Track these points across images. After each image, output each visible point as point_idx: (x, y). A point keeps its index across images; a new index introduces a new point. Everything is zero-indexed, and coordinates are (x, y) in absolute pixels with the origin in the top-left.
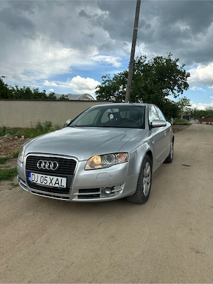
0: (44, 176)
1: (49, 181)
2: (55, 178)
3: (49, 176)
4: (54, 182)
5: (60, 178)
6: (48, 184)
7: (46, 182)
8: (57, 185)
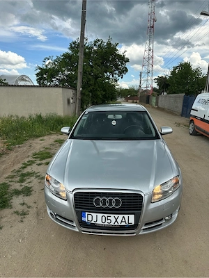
0: (106, 215)
1: (113, 220)
2: (121, 216)
3: (112, 216)
4: (119, 220)
5: (126, 216)
6: (112, 223)
7: (109, 221)
8: (123, 224)
